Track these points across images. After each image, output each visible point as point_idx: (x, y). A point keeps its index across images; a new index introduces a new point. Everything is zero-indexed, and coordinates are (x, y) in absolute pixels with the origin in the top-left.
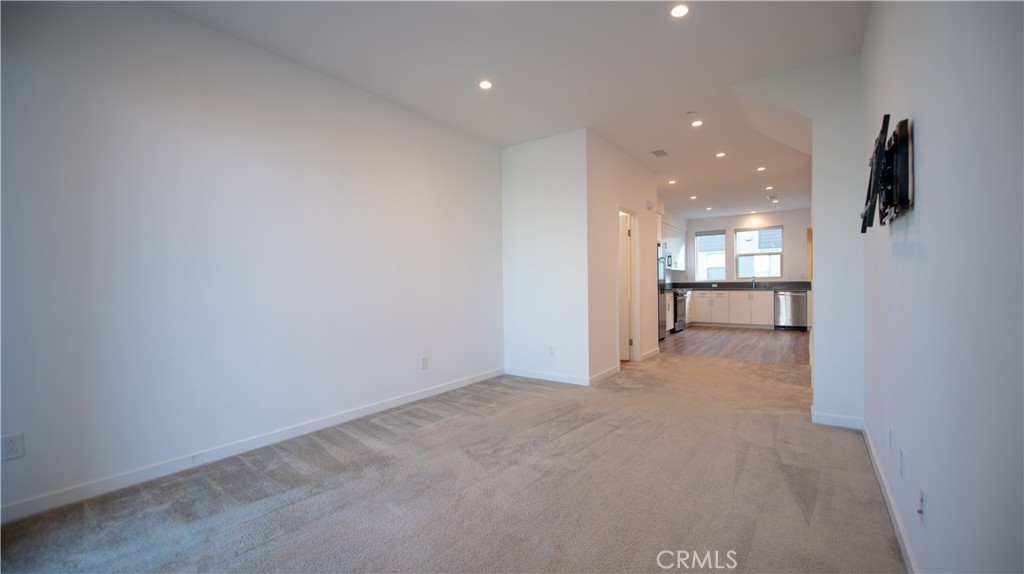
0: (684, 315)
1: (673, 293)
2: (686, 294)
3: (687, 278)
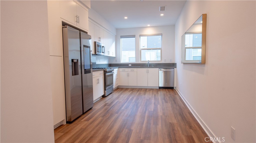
1: (103, 71)
2: (113, 70)
3: (116, 61)
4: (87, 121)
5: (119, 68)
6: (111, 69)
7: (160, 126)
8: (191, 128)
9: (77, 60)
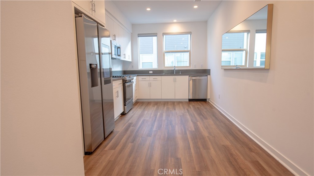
1: (122, 80)
2: (133, 79)
3: (133, 67)
4: (113, 150)
5: (137, 76)
6: (130, 77)
7: (212, 151)
8: (252, 150)
9: (96, 65)
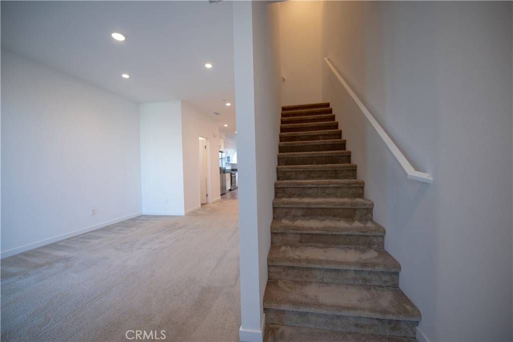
0: (235, 183)
1: (230, 174)
6: (235, 172)
